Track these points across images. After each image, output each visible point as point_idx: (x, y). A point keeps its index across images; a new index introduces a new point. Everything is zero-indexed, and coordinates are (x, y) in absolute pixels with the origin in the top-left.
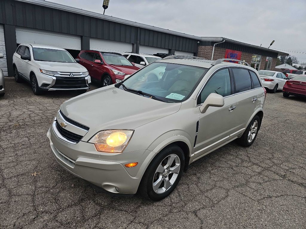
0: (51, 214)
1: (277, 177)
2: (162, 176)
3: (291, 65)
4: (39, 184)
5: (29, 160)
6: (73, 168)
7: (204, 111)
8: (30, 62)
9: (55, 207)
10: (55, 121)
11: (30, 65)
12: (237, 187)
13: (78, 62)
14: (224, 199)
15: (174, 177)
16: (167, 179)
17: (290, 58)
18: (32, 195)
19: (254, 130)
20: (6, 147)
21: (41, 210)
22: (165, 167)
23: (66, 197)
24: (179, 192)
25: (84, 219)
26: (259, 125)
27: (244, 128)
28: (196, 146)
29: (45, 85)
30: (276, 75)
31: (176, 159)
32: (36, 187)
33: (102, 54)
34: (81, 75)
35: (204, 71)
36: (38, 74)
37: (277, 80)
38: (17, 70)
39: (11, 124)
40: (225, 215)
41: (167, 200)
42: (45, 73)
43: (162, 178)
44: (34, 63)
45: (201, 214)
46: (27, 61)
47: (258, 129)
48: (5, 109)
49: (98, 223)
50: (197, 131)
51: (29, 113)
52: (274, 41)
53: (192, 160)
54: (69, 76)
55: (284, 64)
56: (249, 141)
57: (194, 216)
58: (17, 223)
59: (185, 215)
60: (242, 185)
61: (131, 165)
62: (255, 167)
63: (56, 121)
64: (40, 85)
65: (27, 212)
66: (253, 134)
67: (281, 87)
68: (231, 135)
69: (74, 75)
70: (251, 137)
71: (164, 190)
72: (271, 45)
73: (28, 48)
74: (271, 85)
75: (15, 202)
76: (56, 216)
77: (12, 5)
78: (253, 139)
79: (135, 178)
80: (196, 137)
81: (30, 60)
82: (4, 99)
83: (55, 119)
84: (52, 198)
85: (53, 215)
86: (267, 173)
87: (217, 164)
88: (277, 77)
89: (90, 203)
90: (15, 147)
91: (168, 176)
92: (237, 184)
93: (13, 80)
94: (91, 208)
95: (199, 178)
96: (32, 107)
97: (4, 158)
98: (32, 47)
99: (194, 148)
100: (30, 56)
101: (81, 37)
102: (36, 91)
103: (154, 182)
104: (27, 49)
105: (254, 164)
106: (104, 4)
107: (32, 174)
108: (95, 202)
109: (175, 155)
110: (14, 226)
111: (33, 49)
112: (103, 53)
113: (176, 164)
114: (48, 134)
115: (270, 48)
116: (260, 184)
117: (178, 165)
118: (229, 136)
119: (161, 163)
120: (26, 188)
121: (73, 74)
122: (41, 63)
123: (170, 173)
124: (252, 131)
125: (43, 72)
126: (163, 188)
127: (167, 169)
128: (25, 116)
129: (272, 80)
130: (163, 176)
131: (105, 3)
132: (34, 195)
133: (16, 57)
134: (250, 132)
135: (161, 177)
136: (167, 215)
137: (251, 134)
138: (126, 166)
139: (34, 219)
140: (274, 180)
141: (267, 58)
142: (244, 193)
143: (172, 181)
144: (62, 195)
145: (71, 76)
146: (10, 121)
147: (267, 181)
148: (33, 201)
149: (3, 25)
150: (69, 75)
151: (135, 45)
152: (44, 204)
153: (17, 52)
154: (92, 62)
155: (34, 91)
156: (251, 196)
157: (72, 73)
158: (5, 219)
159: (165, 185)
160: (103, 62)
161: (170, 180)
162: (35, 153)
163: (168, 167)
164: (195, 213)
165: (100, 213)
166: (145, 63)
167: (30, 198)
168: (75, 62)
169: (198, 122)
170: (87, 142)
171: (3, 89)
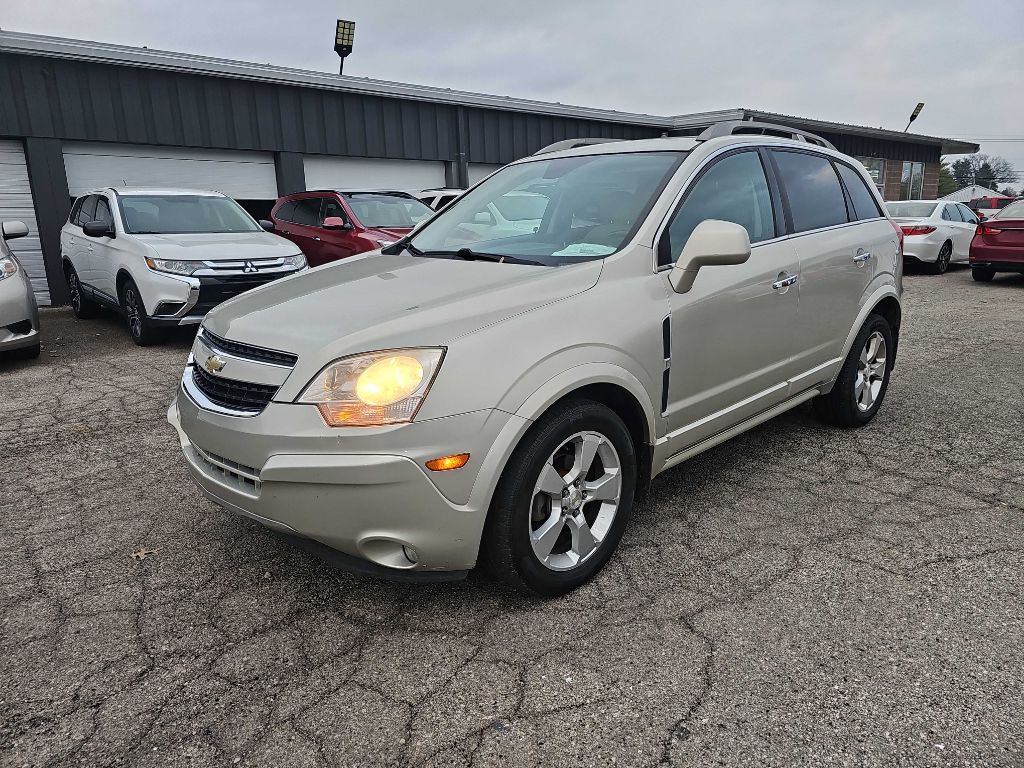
0: (196, 657)
1: (967, 502)
2: (560, 509)
3: (994, 187)
4: (155, 581)
5: (123, 519)
6: (255, 497)
7: (685, 286)
8: (113, 243)
9: (209, 637)
10: (190, 365)
11: (114, 252)
12: (830, 540)
13: (268, 229)
14: (783, 575)
15: (606, 516)
16: (580, 519)
17: (986, 166)
18: (134, 612)
19: (876, 366)
20: (46, 490)
21: (164, 648)
22: (569, 478)
23: (245, 606)
24: (626, 569)
25: (307, 665)
26: (890, 349)
27: (840, 359)
28: (671, 409)
29: (168, 307)
30: (939, 211)
31: (603, 448)
32: (144, 589)
33: (349, 199)
34: (282, 265)
35: (673, 159)
36: (141, 275)
37: (945, 229)
38: (77, 277)
39: (64, 427)
40: (791, 620)
41: (586, 593)
42: (166, 269)
43: (563, 514)
44: (126, 241)
45: (707, 622)
46: (103, 239)
47: (890, 365)
48: (42, 389)
49: (355, 672)
50: (667, 355)
51: (121, 394)
52: (920, 106)
53: (662, 463)
54: (240, 272)
55: (969, 190)
56: (863, 407)
57: (680, 630)
58: (83, 692)
59: (650, 629)
60: (845, 534)
61: (448, 463)
62: (889, 480)
63: (194, 364)
64: (150, 312)
65: (117, 656)
66: (872, 381)
67: (961, 252)
68: (792, 380)
69: (258, 267)
70: (866, 393)
71: (572, 559)
72: (913, 118)
73: (105, 199)
74: (927, 249)
75: (78, 632)
76: (213, 661)
77: (43, 74)
78: (874, 398)
79: (464, 508)
80: (666, 374)
81: (113, 235)
82: (40, 364)
83: (191, 360)
84: (199, 614)
85: (202, 660)
86: (930, 493)
87: (756, 481)
88: (944, 217)
89: (326, 618)
90: (74, 490)
91: (581, 509)
92: (827, 533)
93: (68, 313)
94: (329, 634)
95: (692, 525)
96: (129, 380)
97: (39, 518)
98: (117, 195)
99: (664, 414)
100: (113, 224)
101: (276, 157)
102: (139, 332)
103: (534, 529)
104: (101, 206)
105: (884, 472)
106: (340, 42)
107: (133, 555)
108: (341, 614)
109: (599, 434)
110: (74, 699)
111: (120, 198)
112: (350, 194)
113: (607, 470)
114: (173, 414)
115: (909, 131)
116: (910, 525)
117: (613, 471)
118: (785, 384)
119: (551, 460)
120: (115, 594)
121: (256, 264)
122: (148, 242)
123: (589, 498)
124: (869, 371)
125: (158, 266)
126: (569, 553)
127: (575, 483)
128: (107, 403)
129: (928, 230)
130: (565, 508)
131: (340, 36)
132: (139, 610)
133: (72, 238)
134: (861, 376)
135: (556, 511)
136: (587, 635)
137: (865, 379)
138: (432, 465)
139: (142, 675)
140: (958, 510)
141: (906, 165)
142: (853, 556)
143: (601, 529)
144: (232, 602)
145: (247, 270)
146: (60, 421)
147: (934, 515)
148: (137, 626)
149: (21, 141)
150: (243, 268)
151: (454, 165)
152: (172, 633)
153: (72, 222)
154: (315, 230)
155: (133, 334)
156: (880, 560)
157: (251, 260)
158: (46, 683)
159: (575, 542)
160: (352, 222)
161: (590, 526)
162: (141, 497)
163: (578, 479)
164: (686, 622)
165: (361, 643)
166: (491, 215)
167: (126, 620)
168: (259, 230)
169: (667, 323)
170: (293, 403)
171: (33, 332)
